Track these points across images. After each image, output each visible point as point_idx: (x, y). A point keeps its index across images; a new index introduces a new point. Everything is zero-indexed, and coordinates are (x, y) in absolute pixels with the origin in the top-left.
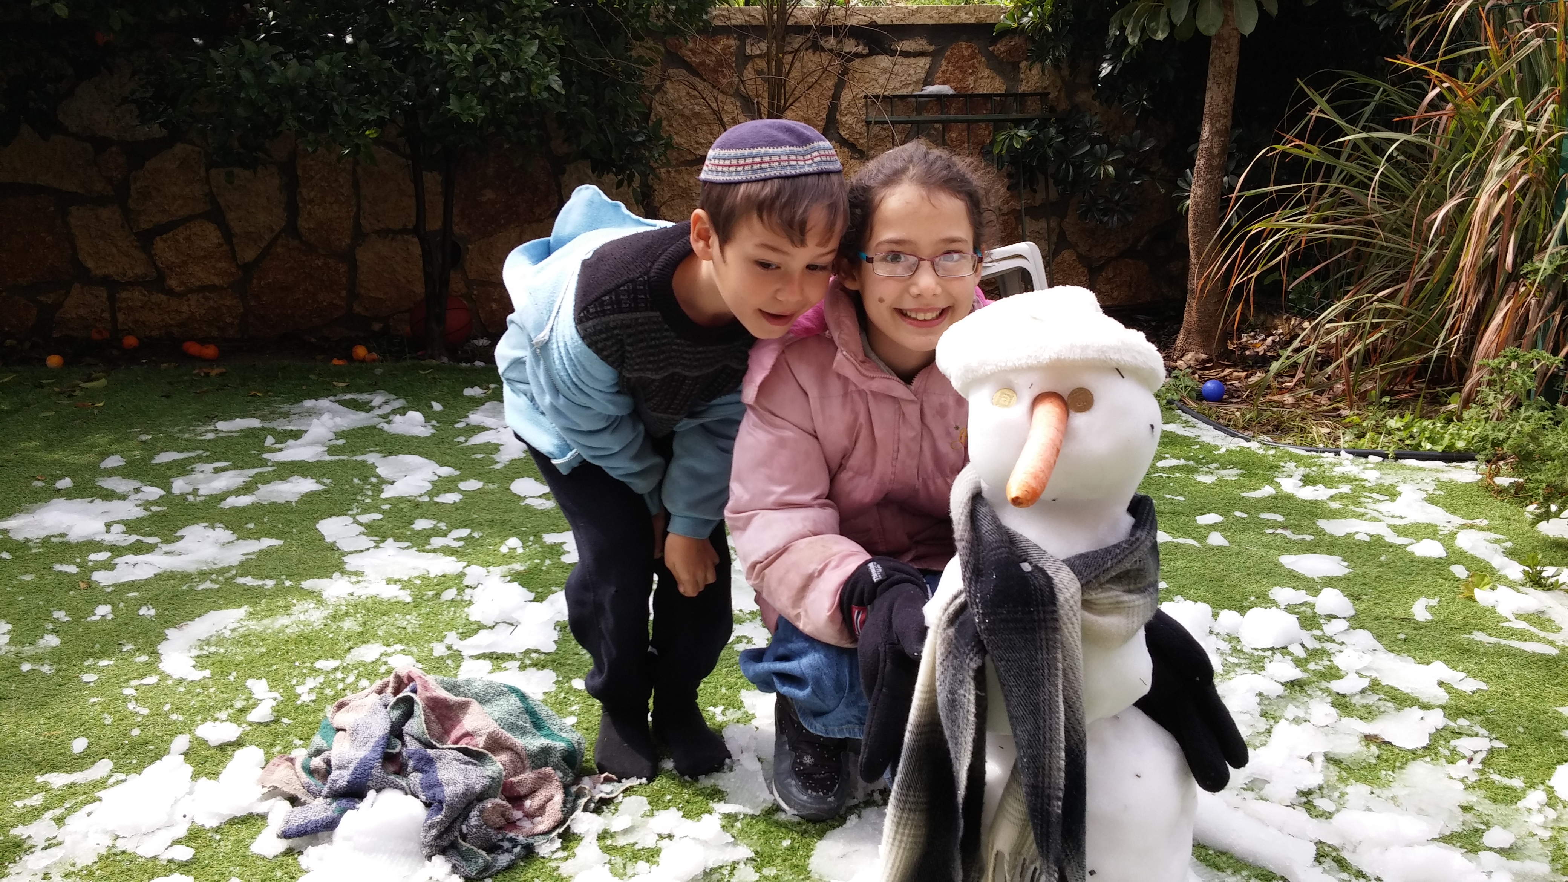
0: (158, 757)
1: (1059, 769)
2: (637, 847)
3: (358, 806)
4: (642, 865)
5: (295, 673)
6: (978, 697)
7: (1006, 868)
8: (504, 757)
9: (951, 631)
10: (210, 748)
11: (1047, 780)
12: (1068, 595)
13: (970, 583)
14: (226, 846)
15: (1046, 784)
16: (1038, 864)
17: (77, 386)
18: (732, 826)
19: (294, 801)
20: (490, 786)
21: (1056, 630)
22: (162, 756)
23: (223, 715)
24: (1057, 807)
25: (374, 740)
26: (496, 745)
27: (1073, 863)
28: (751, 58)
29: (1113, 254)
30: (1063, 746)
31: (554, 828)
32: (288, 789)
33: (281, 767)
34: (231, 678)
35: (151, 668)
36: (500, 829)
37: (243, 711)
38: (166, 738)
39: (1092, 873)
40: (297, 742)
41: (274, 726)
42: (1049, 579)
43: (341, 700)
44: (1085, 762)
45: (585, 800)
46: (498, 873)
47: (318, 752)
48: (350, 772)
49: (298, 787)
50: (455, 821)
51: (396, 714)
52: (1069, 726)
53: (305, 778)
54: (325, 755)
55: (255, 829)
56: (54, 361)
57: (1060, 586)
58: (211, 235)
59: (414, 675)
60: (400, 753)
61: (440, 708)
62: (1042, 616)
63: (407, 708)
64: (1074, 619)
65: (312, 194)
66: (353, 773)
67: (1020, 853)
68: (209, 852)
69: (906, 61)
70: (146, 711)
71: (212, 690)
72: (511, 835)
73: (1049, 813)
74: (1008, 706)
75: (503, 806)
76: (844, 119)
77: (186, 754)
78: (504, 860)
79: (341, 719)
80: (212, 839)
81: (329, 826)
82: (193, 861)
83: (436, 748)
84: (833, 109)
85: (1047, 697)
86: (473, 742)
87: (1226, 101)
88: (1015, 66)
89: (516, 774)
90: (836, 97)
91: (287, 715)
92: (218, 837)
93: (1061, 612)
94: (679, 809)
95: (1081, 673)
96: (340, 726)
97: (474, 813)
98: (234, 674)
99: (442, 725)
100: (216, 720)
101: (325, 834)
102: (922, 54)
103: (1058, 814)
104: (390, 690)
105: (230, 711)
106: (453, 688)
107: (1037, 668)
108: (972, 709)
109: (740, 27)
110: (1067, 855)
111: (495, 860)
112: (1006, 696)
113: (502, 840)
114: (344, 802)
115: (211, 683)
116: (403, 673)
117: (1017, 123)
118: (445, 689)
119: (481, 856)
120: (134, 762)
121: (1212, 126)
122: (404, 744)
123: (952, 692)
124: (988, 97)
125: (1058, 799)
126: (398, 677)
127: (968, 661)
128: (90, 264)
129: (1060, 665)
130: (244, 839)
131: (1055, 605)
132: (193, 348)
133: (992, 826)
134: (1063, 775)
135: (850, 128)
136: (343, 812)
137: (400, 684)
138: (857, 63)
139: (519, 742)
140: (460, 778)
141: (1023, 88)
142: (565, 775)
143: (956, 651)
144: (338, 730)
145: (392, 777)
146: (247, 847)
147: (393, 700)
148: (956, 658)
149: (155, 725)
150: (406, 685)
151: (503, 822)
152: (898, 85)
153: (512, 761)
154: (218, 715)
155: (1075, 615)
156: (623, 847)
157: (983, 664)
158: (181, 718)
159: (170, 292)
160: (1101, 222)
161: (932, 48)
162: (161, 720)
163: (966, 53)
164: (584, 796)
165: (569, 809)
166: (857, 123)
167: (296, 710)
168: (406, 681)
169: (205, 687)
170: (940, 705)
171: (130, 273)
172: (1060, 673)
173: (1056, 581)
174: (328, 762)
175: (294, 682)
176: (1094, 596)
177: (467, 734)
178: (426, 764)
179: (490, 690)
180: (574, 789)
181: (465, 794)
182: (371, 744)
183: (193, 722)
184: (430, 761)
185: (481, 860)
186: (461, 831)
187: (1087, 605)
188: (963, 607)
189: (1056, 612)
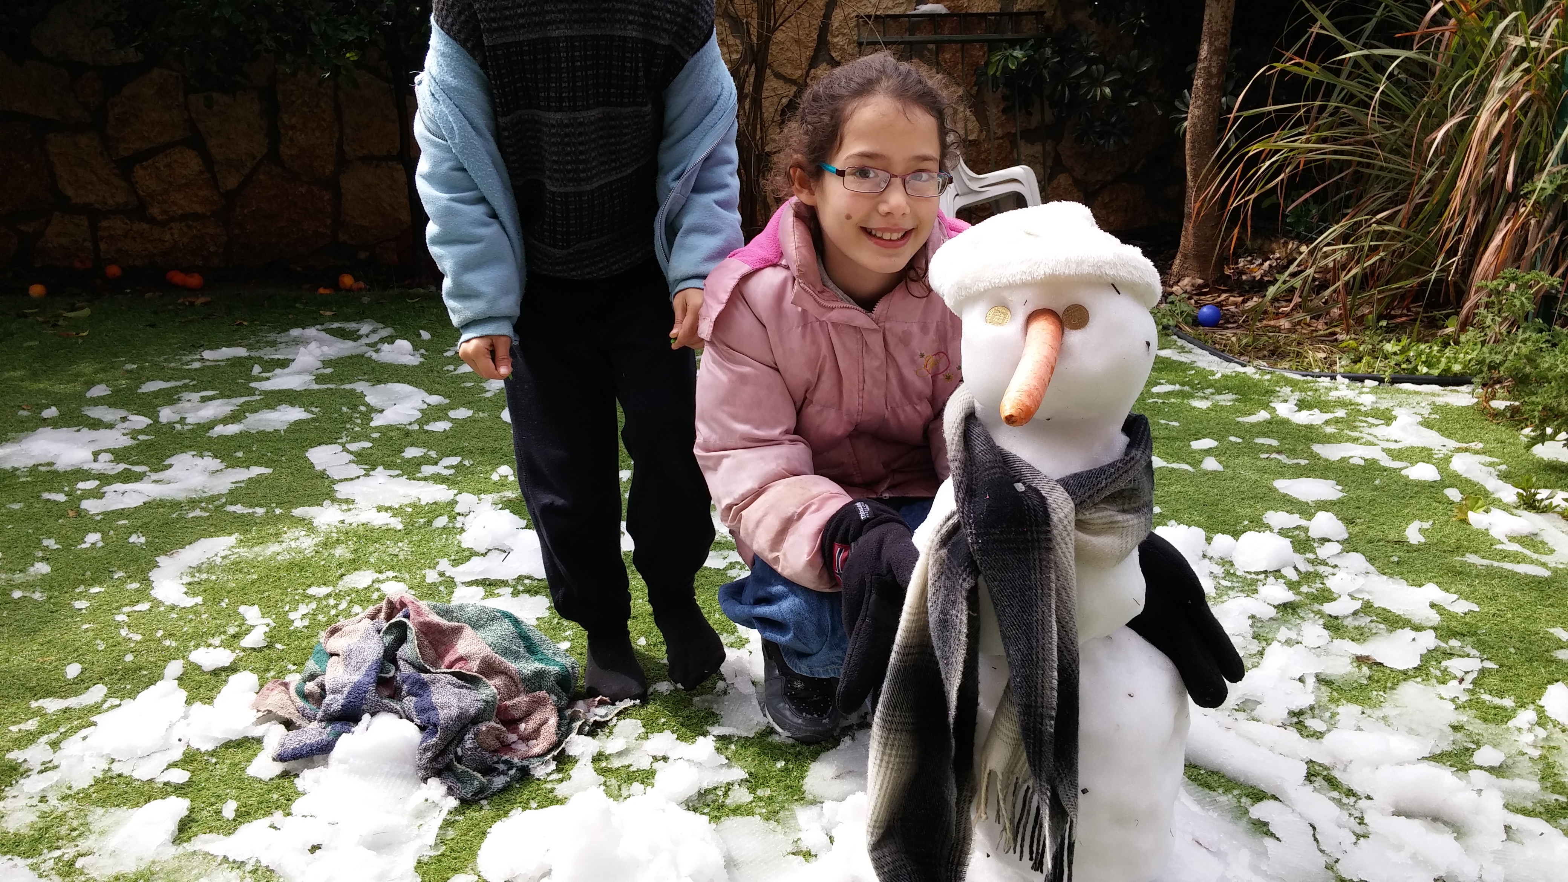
0: (152, 682)
1: (1052, 688)
2: (632, 769)
3: (353, 729)
4: (637, 787)
5: (288, 600)
6: (970, 618)
7: (999, 787)
8: (498, 681)
9: (944, 552)
10: (204, 673)
11: (1039, 700)
12: (1062, 515)
13: (963, 504)
14: (222, 769)
15: (1039, 704)
16: (1030, 783)
17: (60, 315)
18: (727, 748)
19: (289, 724)
20: (485, 710)
21: (1049, 550)
22: (156, 681)
23: (217, 641)
24: (1050, 726)
25: (367, 665)
26: (489, 669)
27: (1065, 782)
29: (1110, 178)
30: (1055, 665)
31: (549, 751)
32: (281, 713)
33: (275, 692)
34: (224, 605)
35: (143, 594)
36: (495, 751)
37: (235, 636)
38: (159, 663)
39: (1085, 791)
40: (291, 667)
41: (268, 652)
42: (1043, 499)
43: (333, 625)
44: (1078, 682)
45: (580, 723)
46: (494, 794)
47: (312, 677)
48: (344, 695)
49: (292, 711)
50: (450, 743)
51: (389, 639)
52: (1062, 645)
53: (300, 702)
54: (319, 680)
55: (251, 752)
56: (37, 290)
57: (1054, 506)
58: (192, 162)
59: (406, 601)
60: (394, 677)
61: (433, 633)
62: (1035, 536)
63: (399, 632)
64: (1067, 539)
65: (294, 120)
66: (347, 697)
67: (1012, 773)
68: (205, 775)
70: (139, 637)
71: (204, 616)
72: (506, 757)
73: (1041, 732)
74: (1000, 626)
75: (498, 729)
76: (835, 40)
77: (180, 679)
78: (499, 782)
79: (335, 644)
80: (207, 762)
81: (324, 749)
82: (190, 783)
83: (430, 672)
84: (824, 29)
85: (1040, 618)
86: (467, 667)
87: (1225, 18)
89: (510, 698)
90: (827, 16)
91: (280, 641)
92: (214, 760)
93: (1055, 532)
94: (673, 732)
95: (1074, 593)
96: (333, 651)
97: (469, 736)
98: (227, 600)
99: (436, 650)
100: (210, 645)
101: (321, 757)
103: (1051, 733)
104: (382, 615)
105: (223, 637)
106: (445, 613)
107: (1030, 589)
108: (965, 630)
110: (1059, 774)
111: (490, 782)
112: (999, 616)
113: (497, 762)
114: (338, 725)
115: (203, 609)
116: (395, 598)
117: (1013, 44)
118: (438, 614)
119: (476, 778)
120: (128, 687)
121: (1211, 44)
122: (397, 669)
123: (944, 612)
124: (982, 16)
125: (1051, 718)
126: (390, 603)
127: (960, 581)
128: (70, 192)
129: (1053, 585)
130: (240, 763)
131: (1049, 525)
132: (178, 277)
133: (985, 746)
134: (1055, 694)
136: (339, 735)
137: (393, 609)
139: (513, 666)
140: (454, 702)
141: (1018, 7)
142: (560, 698)
143: (948, 571)
144: (332, 655)
145: (386, 701)
146: (243, 770)
147: (385, 625)
148: (949, 578)
149: (148, 650)
150: (399, 611)
151: (498, 745)
152: (890, 4)
153: (505, 685)
154: (211, 641)
155: (1068, 535)
156: (618, 769)
157: (976, 584)
158: (174, 644)
159: (152, 221)
160: (1098, 144)
162: (154, 646)
164: (578, 719)
165: (563, 732)
166: (849, 43)
167: (289, 637)
168: (398, 607)
169: (197, 614)
170: (931, 626)
171: (111, 201)
172: (1053, 593)
173: (1050, 501)
174: (322, 687)
175: (287, 608)
176: (1087, 516)
177: (461, 659)
178: (420, 688)
179: (483, 615)
180: (569, 712)
181: (459, 717)
182: (364, 669)
183: (186, 647)
184: (424, 685)
185: (476, 782)
186: (456, 753)
187: (1081, 525)
188: (956, 528)
189: (1049, 532)
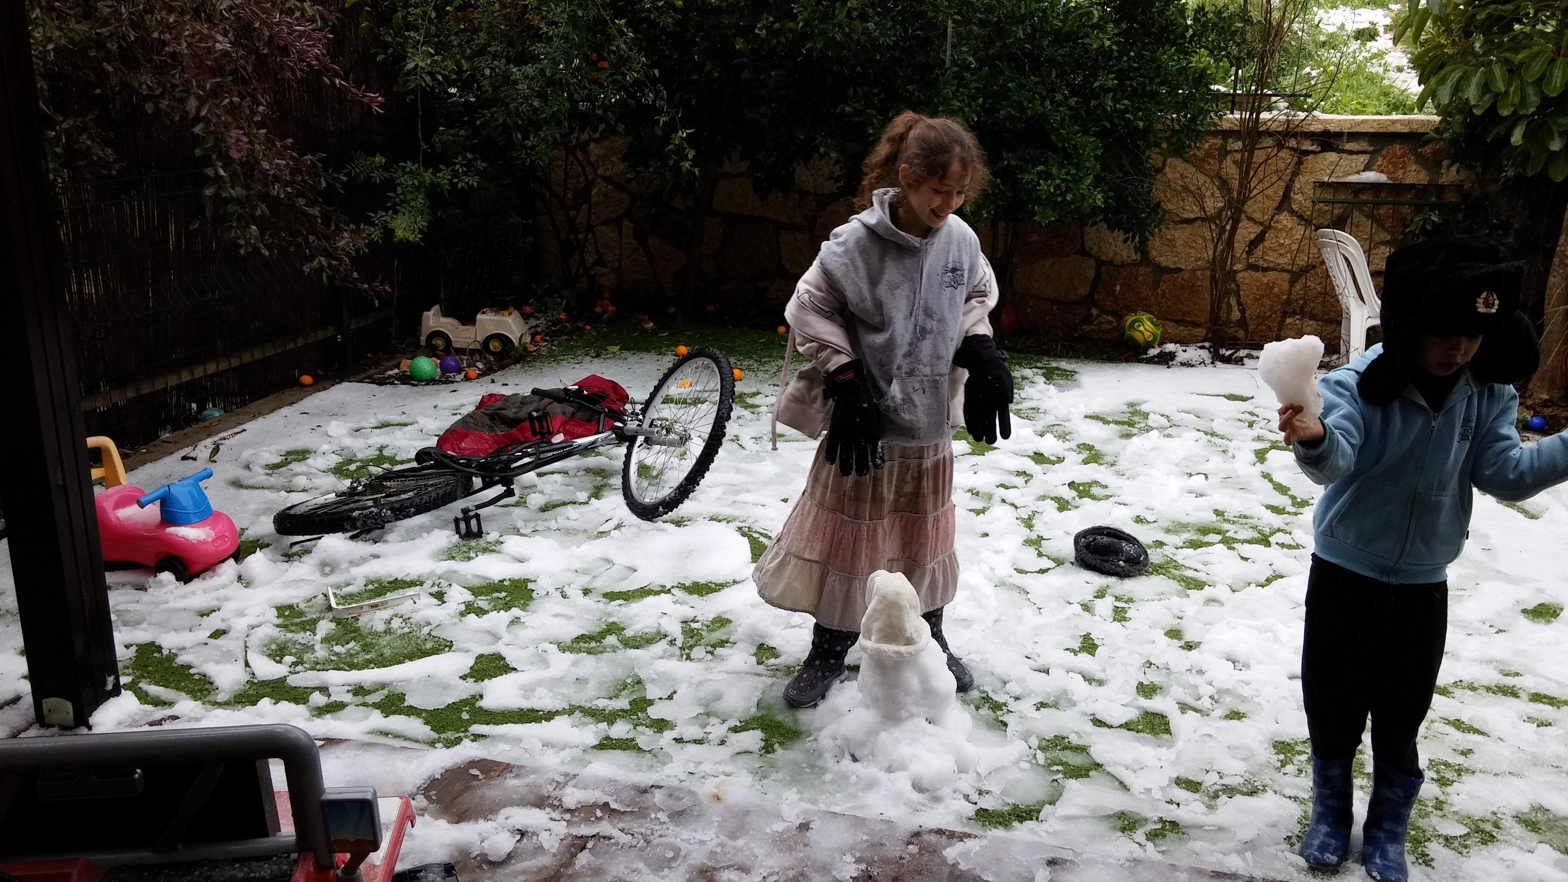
28: (1230, 152)
69: (1350, 157)
76: (1296, 197)
84: (1288, 189)
88: (1439, 164)
90: (1292, 181)
102: (1363, 152)
109: (1226, 131)
124: (1412, 186)
135: (1300, 203)
138: (1310, 157)
141: (1444, 180)
152: (1341, 174)
161: (1371, 148)
163: (1398, 153)
166: (1307, 201)
